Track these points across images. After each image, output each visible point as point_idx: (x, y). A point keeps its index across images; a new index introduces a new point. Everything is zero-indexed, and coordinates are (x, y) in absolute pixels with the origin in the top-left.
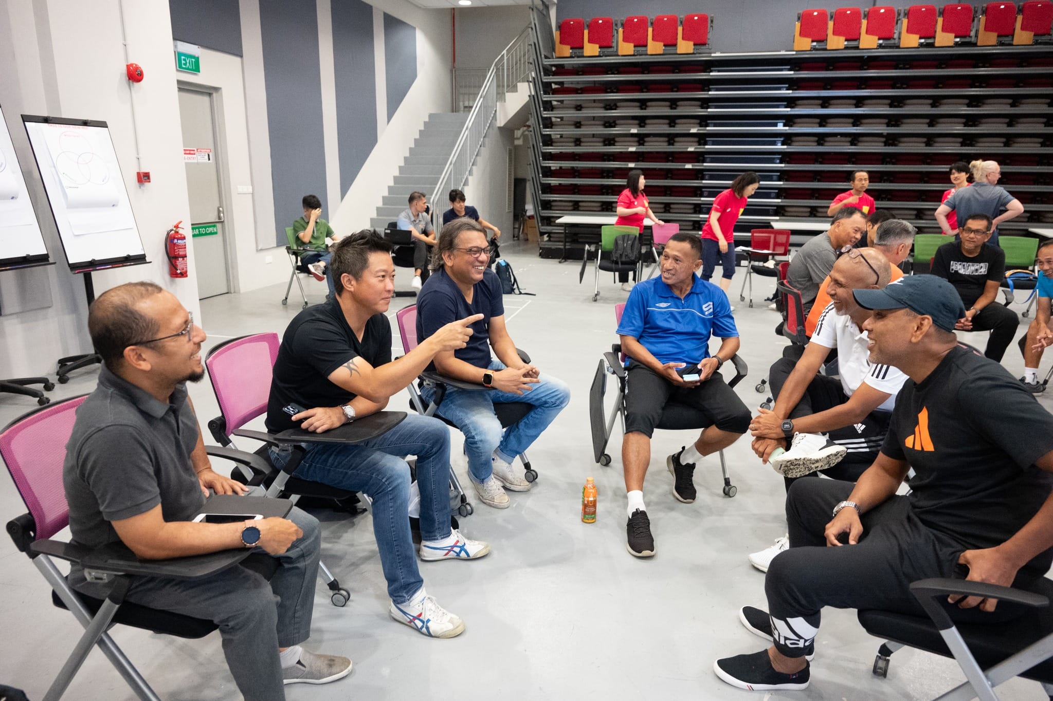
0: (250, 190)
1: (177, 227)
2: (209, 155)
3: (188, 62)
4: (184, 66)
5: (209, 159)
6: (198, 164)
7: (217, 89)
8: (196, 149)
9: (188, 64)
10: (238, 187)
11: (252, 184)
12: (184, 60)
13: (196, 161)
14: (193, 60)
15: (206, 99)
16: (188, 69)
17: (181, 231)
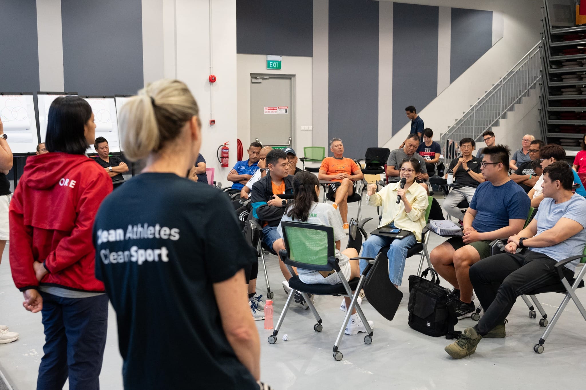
0: (311, 128)
1: (225, 144)
2: (286, 110)
3: (274, 64)
4: (272, 67)
5: (286, 112)
6: (278, 115)
7: (294, 76)
8: (277, 107)
9: (274, 65)
10: (302, 126)
11: (313, 125)
12: (271, 64)
13: (277, 113)
14: (277, 63)
15: (288, 81)
16: (274, 68)
17: (227, 146)
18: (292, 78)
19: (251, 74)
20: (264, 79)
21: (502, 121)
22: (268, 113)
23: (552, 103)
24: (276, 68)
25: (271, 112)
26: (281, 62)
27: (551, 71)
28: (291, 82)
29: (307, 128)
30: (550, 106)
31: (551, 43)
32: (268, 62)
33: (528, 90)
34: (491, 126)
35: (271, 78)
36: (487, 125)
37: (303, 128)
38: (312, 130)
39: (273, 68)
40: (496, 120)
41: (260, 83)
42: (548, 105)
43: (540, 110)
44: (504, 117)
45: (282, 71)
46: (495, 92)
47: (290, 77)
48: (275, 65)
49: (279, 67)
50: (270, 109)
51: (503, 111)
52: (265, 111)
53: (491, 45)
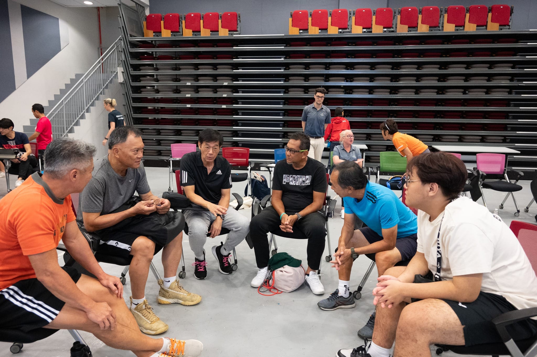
21: (87, 115)
23: (135, 100)
27: (132, 73)
30: (133, 102)
31: (130, 49)
33: (103, 89)
34: (79, 119)
36: (76, 118)
40: (82, 114)
42: (131, 101)
43: (125, 105)
44: (88, 111)
46: (79, 89)
51: (86, 106)
53: (60, 49)
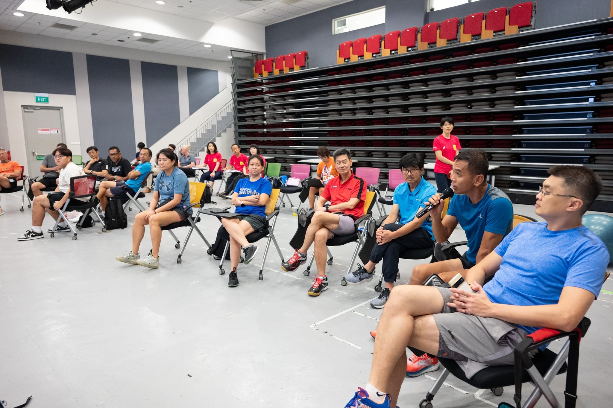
0: (79, 143)
2: (58, 131)
5: (58, 132)
7: (62, 108)
11: (80, 141)
13: (50, 133)
18: (61, 109)
19: (22, 106)
20: (35, 109)
22: (41, 133)
24: (44, 102)
25: (44, 132)
26: (48, 98)
28: (60, 113)
29: (76, 143)
32: (37, 98)
35: (41, 109)
37: (72, 143)
38: (81, 145)
39: (42, 102)
41: (32, 112)
45: (50, 104)
47: (59, 109)
48: (43, 100)
49: (47, 100)
50: (43, 130)
52: (39, 131)
